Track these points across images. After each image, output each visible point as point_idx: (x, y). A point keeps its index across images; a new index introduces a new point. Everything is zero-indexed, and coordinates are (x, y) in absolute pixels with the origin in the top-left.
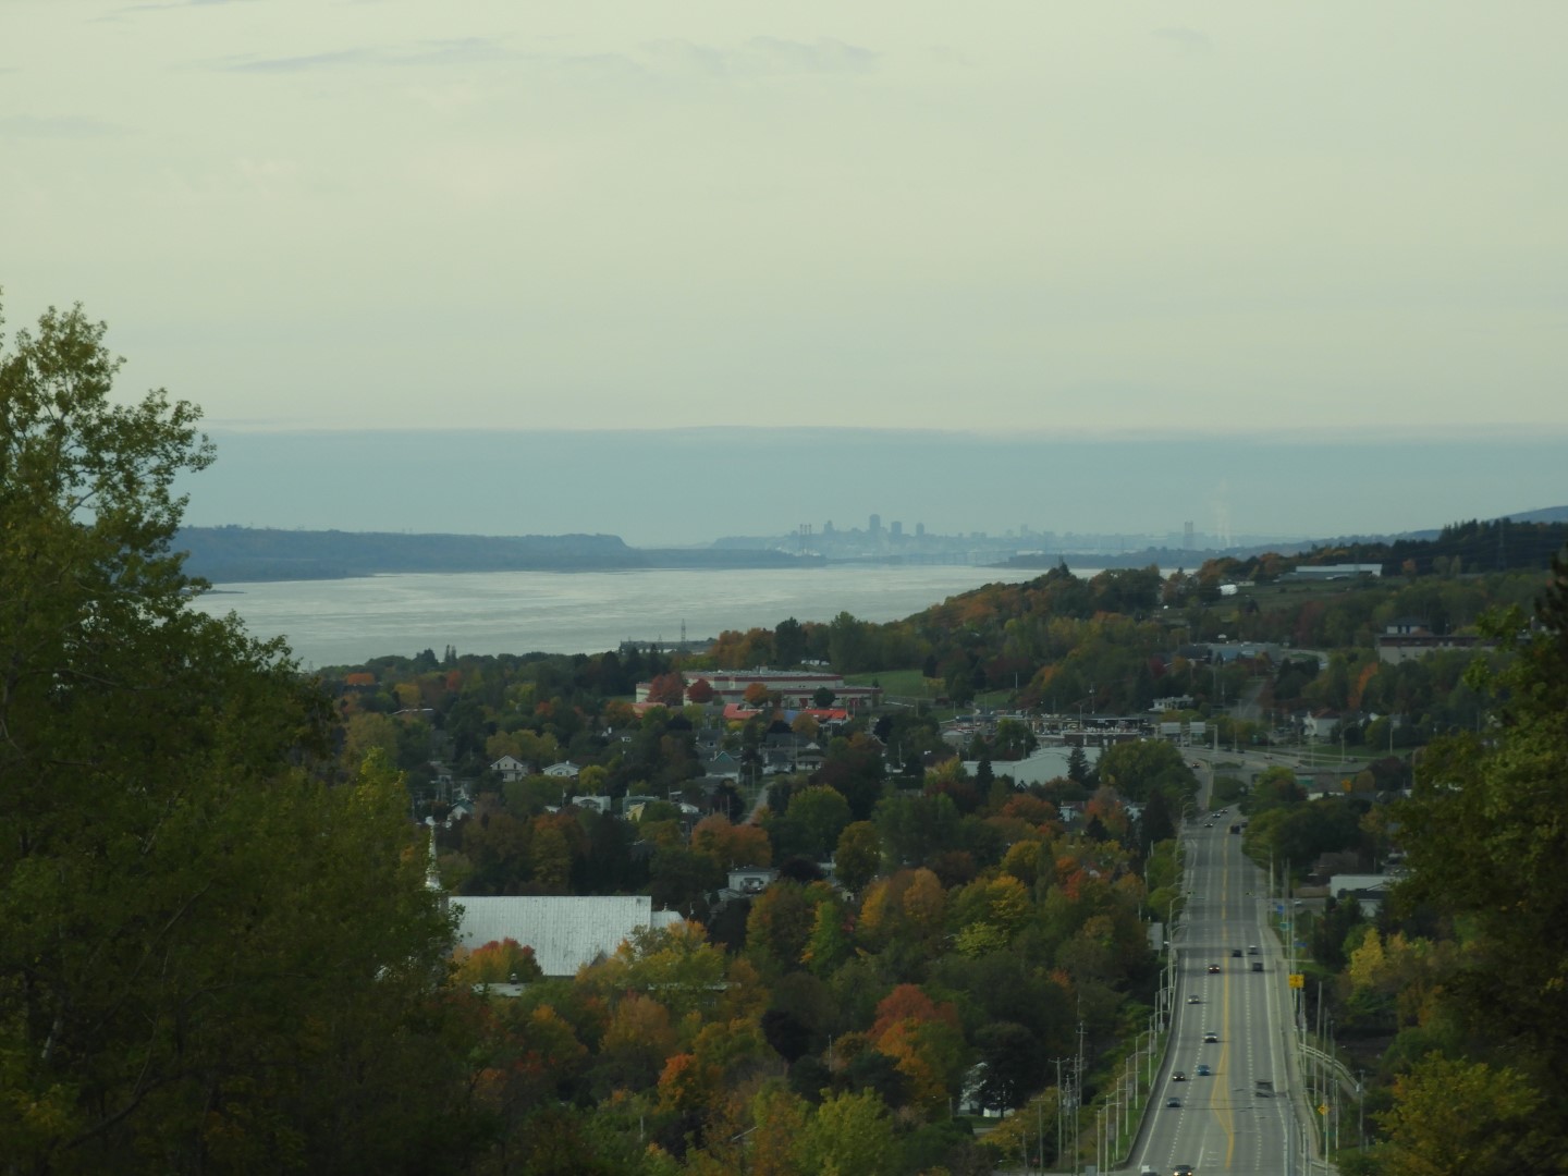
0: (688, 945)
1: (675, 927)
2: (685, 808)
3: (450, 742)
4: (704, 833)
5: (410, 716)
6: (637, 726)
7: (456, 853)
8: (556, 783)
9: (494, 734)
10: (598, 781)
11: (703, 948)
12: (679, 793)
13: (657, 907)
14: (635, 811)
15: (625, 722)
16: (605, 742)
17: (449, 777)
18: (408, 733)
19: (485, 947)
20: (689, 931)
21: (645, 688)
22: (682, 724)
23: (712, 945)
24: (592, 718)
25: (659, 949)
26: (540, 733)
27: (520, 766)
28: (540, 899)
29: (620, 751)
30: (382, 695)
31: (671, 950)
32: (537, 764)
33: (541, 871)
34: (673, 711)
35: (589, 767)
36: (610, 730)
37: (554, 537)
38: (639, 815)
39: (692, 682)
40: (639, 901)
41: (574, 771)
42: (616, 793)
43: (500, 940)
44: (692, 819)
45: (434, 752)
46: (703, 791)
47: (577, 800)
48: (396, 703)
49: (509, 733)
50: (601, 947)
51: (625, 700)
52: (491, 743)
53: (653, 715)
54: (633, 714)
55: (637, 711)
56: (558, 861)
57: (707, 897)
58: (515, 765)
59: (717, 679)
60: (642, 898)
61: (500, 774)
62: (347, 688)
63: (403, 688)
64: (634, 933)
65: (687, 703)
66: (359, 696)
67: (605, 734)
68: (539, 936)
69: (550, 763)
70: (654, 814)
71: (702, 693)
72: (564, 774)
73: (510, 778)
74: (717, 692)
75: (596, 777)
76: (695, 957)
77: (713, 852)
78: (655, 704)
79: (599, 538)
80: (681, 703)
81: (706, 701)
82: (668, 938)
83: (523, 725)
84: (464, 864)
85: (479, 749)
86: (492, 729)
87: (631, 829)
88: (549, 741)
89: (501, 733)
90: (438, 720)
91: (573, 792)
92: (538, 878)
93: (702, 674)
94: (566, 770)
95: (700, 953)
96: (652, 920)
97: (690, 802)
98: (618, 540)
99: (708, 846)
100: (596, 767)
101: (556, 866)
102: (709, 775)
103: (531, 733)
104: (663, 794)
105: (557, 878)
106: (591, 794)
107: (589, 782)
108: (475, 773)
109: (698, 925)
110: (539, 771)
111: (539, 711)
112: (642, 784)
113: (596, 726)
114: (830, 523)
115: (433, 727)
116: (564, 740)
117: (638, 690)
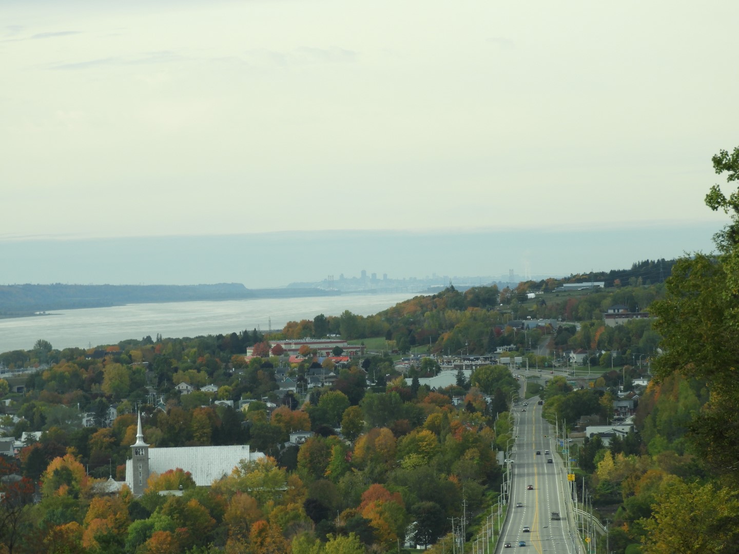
0: (267, 468)
1: (261, 460)
2: (269, 405)
3: (155, 377)
4: (277, 415)
5: (135, 366)
6: (247, 367)
7: (154, 428)
8: (206, 394)
9: (176, 372)
10: (227, 393)
11: (275, 469)
12: (267, 398)
13: (252, 450)
14: (245, 407)
15: (240, 365)
16: (230, 375)
17: (155, 393)
18: (134, 373)
19: (167, 473)
20: (268, 461)
21: (251, 349)
22: (268, 365)
23: (279, 468)
24: (224, 364)
25: (253, 471)
26: (199, 371)
27: (189, 387)
28: (194, 448)
29: (238, 379)
30: (124, 356)
31: (259, 471)
32: (198, 386)
33: (197, 436)
34: (264, 360)
35: (223, 387)
36: (234, 369)
37: (212, 285)
38: (247, 409)
39: (273, 346)
40: (243, 448)
41: (215, 389)
42: (236, 399)
43: (174, 469)
44: (271, 409)
45: (148, 382)
46: (278, 397)
47: (217, 402)
48: (130, 360)
49: (184, 372)
50: (225, 471)
51: (241, 356)
52: (175, 376)
53: (254, 361)
54: (245, 361)
55: (247, 360)
56: (205, 431)
57: (279, 446)
58: (187, 387)
59: (285, 344)
60: (245, 446)
61: (180, 391)
62: (106, 354)
63: (133, 353)
64: (240, 463)
65: (271, 355)
66: (112, 357)
67: (231, 371)
68: (194, 466)
69: (204, 385)
70: (253, 408)
71: (278, 351)
72: (211, 390)
73: (185, 393)
74: (286, 350)
75: (226, 391)
76: (270, 474)
77: (282, 424)
78: (255, 357)
79: (233, 285)
80: (268, 356)
81: (280, 355)
82: (257, 465)
83: (191, 368)
84: (157, 433)
85: (170, 379)
86: (176, 370)
87: (243, 415)
88: (203, 375)
89: (180, 372)
90: (150, 367)
91: (215, 399)
92: (196, 439)
93: (278, 342)
94: (211, 388)
95: (273, 472)
96: (250, 457)
97: (272, 402)
98: (242, 286)
99: (279, 421)
100: (226, 387)
101: (204, 433)
102: (281, 389)
103: (195, 371)
104: (259, 398)
105: (205, 439)
106: (223, 399)
107: (223, 394)
108: (167, 391)
109: (272, 458)
110: (199, 389)
111: (199, 361)
112: (249, 393)
113: (227, 367)
114: (342, 275)
115: (147, 371)
116: (211, 374)
117: (247, 351)
